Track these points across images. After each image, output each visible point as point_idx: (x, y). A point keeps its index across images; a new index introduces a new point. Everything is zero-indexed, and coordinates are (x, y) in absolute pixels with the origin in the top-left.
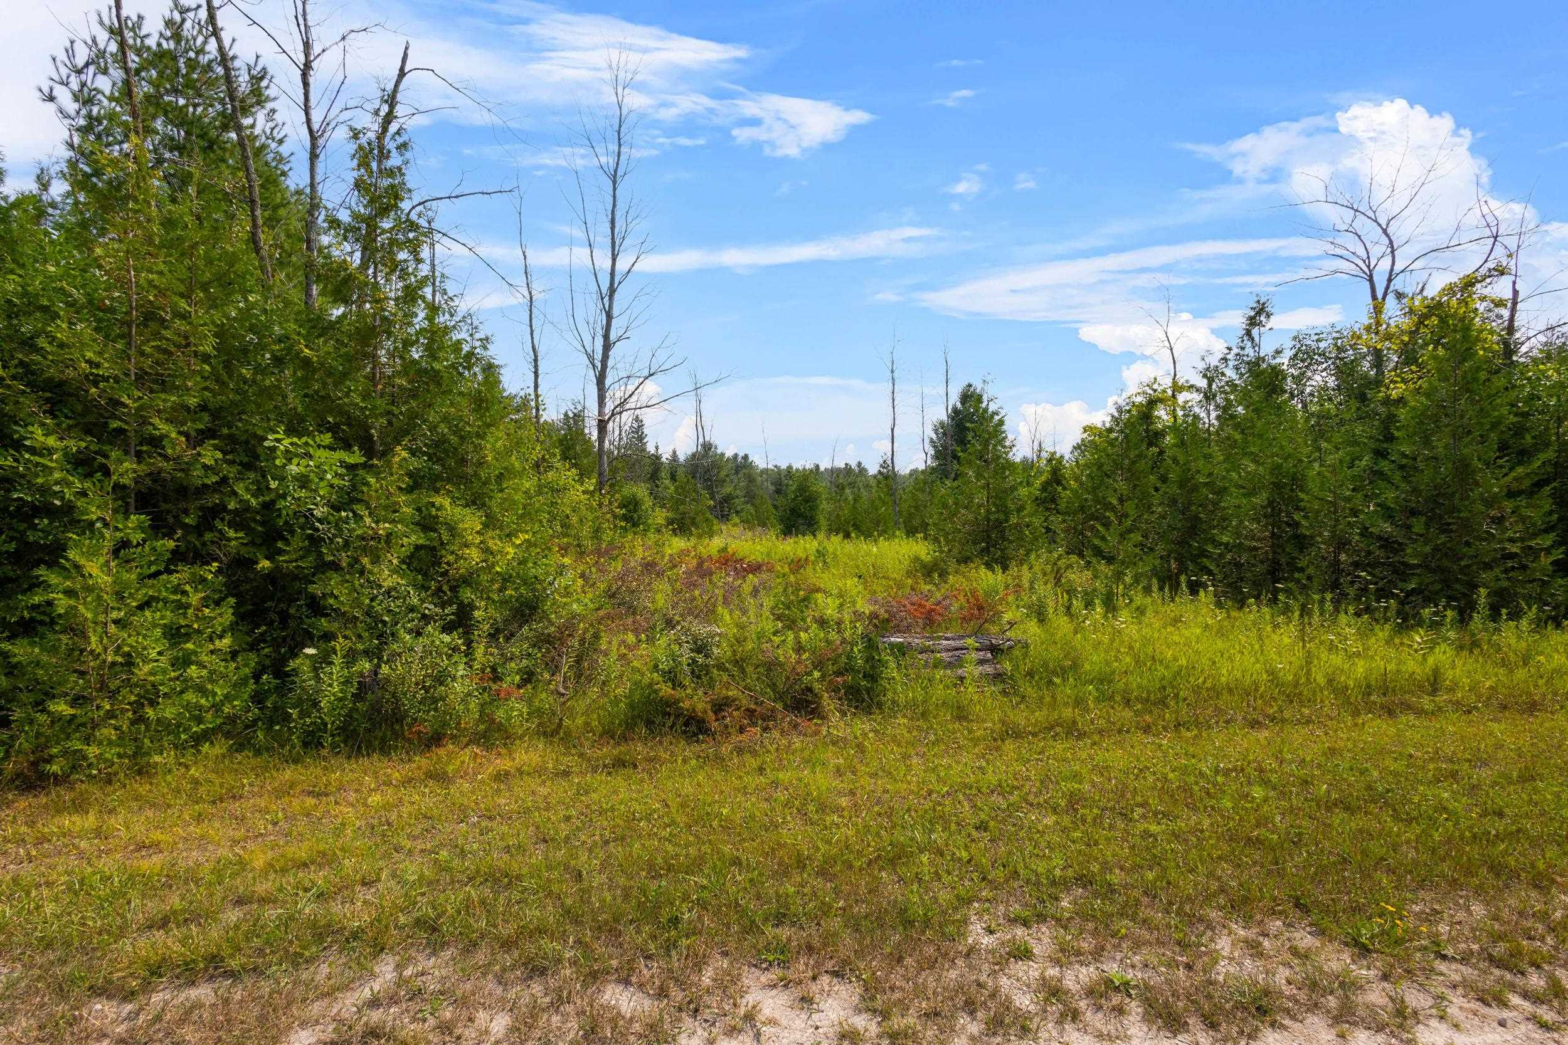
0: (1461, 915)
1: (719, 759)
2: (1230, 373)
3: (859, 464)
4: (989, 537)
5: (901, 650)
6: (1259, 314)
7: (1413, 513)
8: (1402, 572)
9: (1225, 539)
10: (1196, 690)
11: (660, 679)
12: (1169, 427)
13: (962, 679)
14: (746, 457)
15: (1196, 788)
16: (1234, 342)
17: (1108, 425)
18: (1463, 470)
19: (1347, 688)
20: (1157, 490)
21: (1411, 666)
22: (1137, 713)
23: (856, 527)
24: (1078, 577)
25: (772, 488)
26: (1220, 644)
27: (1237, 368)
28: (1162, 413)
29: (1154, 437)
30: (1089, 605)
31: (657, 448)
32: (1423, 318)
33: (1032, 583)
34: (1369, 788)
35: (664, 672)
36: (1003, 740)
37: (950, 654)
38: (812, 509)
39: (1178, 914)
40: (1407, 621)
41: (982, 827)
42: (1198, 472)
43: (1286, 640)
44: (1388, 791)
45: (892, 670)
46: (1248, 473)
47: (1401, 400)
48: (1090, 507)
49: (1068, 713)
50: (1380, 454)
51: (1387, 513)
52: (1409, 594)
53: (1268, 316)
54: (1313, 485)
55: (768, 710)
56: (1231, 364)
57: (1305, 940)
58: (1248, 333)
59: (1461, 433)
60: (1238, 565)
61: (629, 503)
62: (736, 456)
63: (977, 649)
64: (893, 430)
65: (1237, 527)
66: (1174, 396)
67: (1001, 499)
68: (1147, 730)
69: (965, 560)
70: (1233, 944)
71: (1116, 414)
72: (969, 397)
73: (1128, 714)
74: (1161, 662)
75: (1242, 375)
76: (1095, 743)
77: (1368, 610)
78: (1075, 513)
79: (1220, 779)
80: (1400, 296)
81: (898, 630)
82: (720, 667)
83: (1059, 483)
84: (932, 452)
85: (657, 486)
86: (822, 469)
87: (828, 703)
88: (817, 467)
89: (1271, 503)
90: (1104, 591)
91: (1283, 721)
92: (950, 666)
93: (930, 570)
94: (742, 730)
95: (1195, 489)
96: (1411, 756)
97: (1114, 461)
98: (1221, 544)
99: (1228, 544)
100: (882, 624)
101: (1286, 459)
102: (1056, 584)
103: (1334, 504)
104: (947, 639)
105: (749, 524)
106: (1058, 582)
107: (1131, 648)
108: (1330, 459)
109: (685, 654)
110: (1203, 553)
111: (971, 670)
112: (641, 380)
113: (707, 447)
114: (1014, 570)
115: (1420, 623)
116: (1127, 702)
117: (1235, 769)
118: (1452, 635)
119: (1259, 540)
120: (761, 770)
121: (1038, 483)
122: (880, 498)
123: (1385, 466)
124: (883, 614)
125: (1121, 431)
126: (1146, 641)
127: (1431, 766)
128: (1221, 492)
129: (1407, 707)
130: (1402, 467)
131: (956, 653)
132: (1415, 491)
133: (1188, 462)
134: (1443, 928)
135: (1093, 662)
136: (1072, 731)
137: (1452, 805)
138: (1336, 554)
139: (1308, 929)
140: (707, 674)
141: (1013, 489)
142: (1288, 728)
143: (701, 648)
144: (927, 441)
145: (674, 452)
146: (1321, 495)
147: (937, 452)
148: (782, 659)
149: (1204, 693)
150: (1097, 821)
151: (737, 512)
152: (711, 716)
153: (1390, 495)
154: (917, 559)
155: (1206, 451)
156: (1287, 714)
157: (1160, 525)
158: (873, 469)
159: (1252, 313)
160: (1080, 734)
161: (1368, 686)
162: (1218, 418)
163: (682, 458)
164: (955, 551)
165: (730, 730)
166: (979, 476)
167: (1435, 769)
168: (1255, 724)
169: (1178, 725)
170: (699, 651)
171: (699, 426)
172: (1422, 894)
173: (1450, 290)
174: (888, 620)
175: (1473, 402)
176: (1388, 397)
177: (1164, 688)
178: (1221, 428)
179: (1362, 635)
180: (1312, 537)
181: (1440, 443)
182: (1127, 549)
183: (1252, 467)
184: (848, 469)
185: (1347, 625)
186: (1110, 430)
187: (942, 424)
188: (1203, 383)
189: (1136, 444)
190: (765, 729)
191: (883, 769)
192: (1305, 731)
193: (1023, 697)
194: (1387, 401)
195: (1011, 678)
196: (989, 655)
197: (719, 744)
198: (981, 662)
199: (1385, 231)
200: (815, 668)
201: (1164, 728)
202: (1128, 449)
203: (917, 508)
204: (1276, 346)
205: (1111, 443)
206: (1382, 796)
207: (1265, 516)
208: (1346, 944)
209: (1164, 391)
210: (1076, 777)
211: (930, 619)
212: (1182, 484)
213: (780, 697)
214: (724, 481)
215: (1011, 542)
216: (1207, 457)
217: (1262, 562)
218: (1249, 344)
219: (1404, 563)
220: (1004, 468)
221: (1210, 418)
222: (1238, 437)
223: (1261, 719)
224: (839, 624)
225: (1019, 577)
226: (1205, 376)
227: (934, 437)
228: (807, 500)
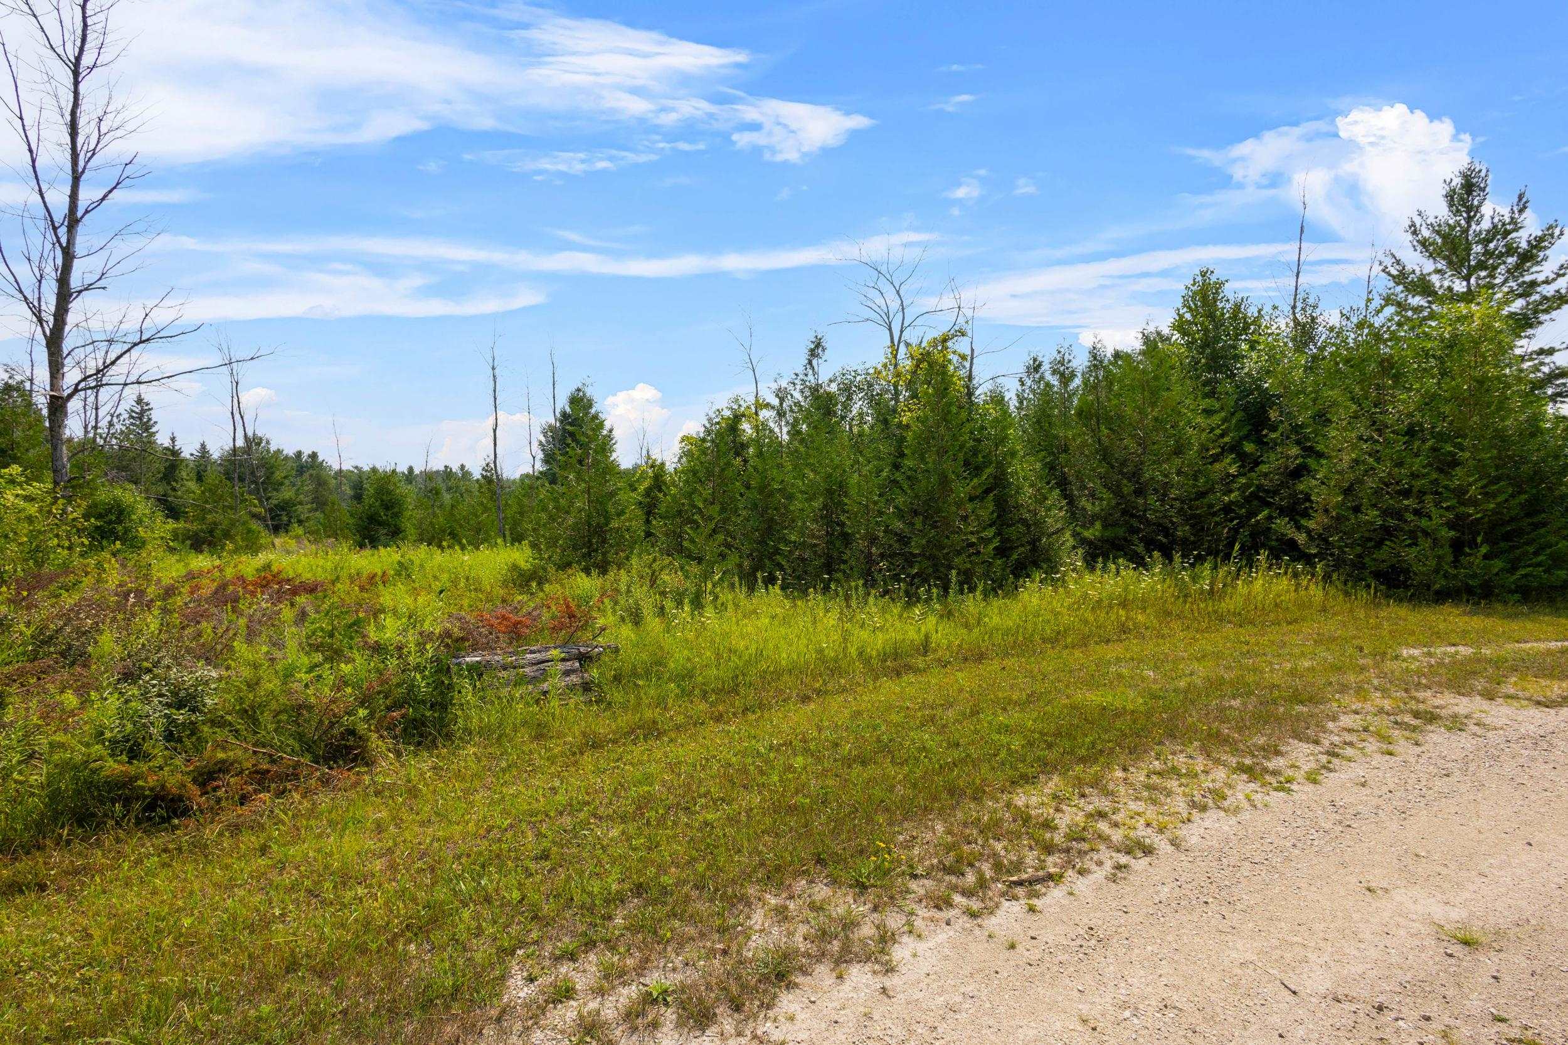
0: (929, 836)
1: (200, 848)
2: (797, 395)
3: (462, 467)
4: (590, 541)
5: (477, 671)
6: (816, 350)
7: (916, 513)
8: (910, 560)
9: (793, 538)
10: (763, 675)
11: (105, 753)
12: (753, 440)
13: (545, 693)
14: (314, 456)
15: (752, 768)
16: (800, 370)
17: (702, 435)
18: (944, 481)
19: (871, 657)
20: (742, 495)
21: (912, 635)
22: (712, 704)
23: (453, 535)
24: (670, 579)
25: (350, 492)
26: (783, 631)
27: (802, 392)
28: (746, 427)
29: (740, 448)
30: (680, 604)
31: (173, 439)
32: (919, 362)
33: (629, 587)
34: (879, 740)
35: (114, 742)
36: (582, 753)
37: (535, 668)
38: (396, 515)
39: (722, 900)
40: (912, 599)
41: (545, 856)
42: (773, 479)
43: (832, 622)
44: (890, 741)
45: (466, 692)
46: (810, 480)
47: (908, 426)
48: (686, 511)
49: (648, 714)
50: (896, 467)
51: (900, 514)
52: (913, 577)
53: (824, 350)
54: (853, 492)
55: (288, 767)
56: (798, 387)
57: (821, 891)
58: (810, 362)
59: (942, 452)
60: (803, 560)
61: (109, 511)
62: (299, 454)
63: (563, 660)
64: (495, 431)
65: (802, 527)
66: (756, 414)
67: (601, 503)
68: (719, 719)
69: (564, 566)
70: (765, 915)
71: (708, 425)
72: (580, 402)
73: (703, 706)
74: (735, 652)
75: (806, 397)
76: (671, 740)
77: (886, 592)
78: (674, 517)
79: (772, 755)
80: (908, 345)
81: (475, 648)
82: (217, 722)
83: (660, 490)
84: (540, 455)
85: (174, 489)
86: (417, 471)
87: (376, 743)
88: (411, 469)
89: (825, 507)
90: (694, 590)
91: (826, 692)
92: (533, 680)
93: (524, 580)
94: (244, 799)
95: (771, 494)
96: (908, 708)
97: (707, 468)
98: (791, 542)
99: (795, 542)
100: (454, 643)
101: (834, 469)
102: (652, 586)
103: (867, 506)
104: (532, 652)
105: (315, 536)
106: (653, 583)
107: (713, 642)
108: (864, 471)
109: (156, 713)
110: (777, 551)
111: (555, 682)
112: (126, 347)
113: (253, 442)
114: (611, 575)
115: (918, 600)
116: (704, 695)
117: (785, 744)
118: (937, 606)
119: (818, 538)
120: (264, 850)
121: (642, 488)
122: (482, 504)
123: (898, 476)
124: (457, 632)
125: (713, 441)
126: (726, 635)
127: (919, 714)
128: (790, 497)
129: (909, 668)
130: (909, 478)
131: (542, 666)
132: (917, 496)
133: (766, 470)
134: (916, 851)
135: (678, 659)
136: (652, 731)
137: (930, 744)
138: (869, 547)
139: (825, 881)
140: (193, 734)
141: (612, 494)
142: (829, 698)
143: (184, 700)
144: (535, 445)
145: (203, 446)
146: (858, 499)
147: (546, 455)
148: (313, 700)
149: (768, 677)
150: (661, 822)
151: (300, 522)
152: (194, 790)
153: (900, 500)
154: (515, 567)
155: (779, 461)
156: (830, 687)
157: (744, 527)
158: (477, 474)
159: (813, 346)
160: (659, 734)
161: (885, 654)
162: (788, 433)
163: (215, 454)
164: (556, 557)
165: (224, 804)
166: (579, 478)
167: (922, 717)
168: (805, 699)
169: (746, 710)
170: (180, 706)
171: (237, 413)
172: (906, 825)
173: (934, 343)
174: (463, 639)
175: (949, 429)
176: (901, 422)
177: (737, 677)
178: (790, 442)
179: (884, 611)
180: (853, 534)
181: (931, 458)
182: (711, 549)
183: (812, 476)
184: (448, 473)
185: (873, 604)
186: (704, 440)
187: (551, 428)
188: (775, 402)
189: (725, 453)
190: (280, 794)
191: (437, 814)
192: (840, 699)
193: (609, 704)
194: (900, 425)
195: (599, 686)
196: (577, 664)
197: (200, 826)
198: (567, 673)
199: (898, 292)
200: (362, 704)
201: (734, 714)
202: (718, 457)
203: (521, 514)
204: (830, 376)
205: (704, 452)
206: (887, 745)
207: (822, 517)
208: (851, 886)
209: (748, 407)
210: (648, 779)
211: (516, 633)
212: (761, 489)
213: (308, 747)
214: (282, 484)
215: (611, 546)
216: (780, 466)
217: (820, 556)
218: (811, 372)
219: (911, 553)
220: (604, 473)
221: (783, 434)
222: (802, 449)
223: (810, 693)
224: (400, 648)
225: (617, 581)
226: (777, 395)
227: (543, 439)
228: (387, 507)
